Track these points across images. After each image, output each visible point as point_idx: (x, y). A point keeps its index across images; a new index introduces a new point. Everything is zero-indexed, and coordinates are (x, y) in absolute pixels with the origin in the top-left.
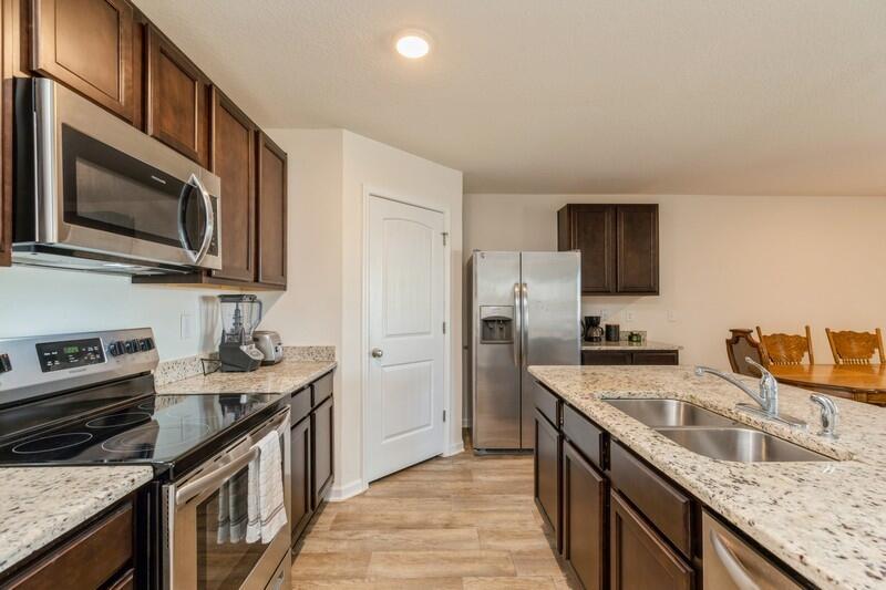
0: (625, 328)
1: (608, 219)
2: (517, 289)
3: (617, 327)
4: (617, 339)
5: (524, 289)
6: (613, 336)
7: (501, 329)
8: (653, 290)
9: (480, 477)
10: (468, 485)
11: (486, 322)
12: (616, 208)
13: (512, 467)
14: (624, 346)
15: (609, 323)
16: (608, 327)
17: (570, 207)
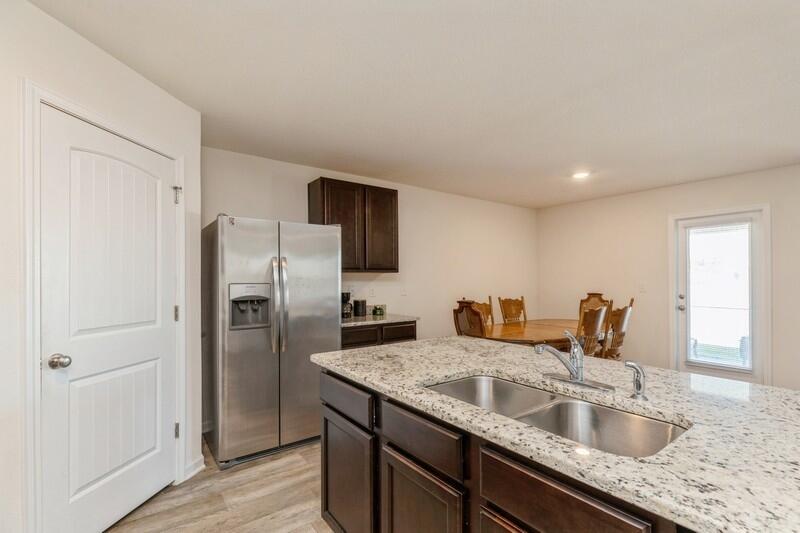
0: (371, 303)
1: (358, 198)
2: (275, 264)
3: (364, 302)
4: (364, 314)
5: (284, 264)
6: (360, 311)
7: (255, 311)
8: (394, 268)
9: (236, 499)
10: (221, 516)
11: (236, 303)
12: (364, 188)
13: (273, 472)
14: (370, 321)
15: (357, 299)
16: (356, 302)
17: (323, 180)
